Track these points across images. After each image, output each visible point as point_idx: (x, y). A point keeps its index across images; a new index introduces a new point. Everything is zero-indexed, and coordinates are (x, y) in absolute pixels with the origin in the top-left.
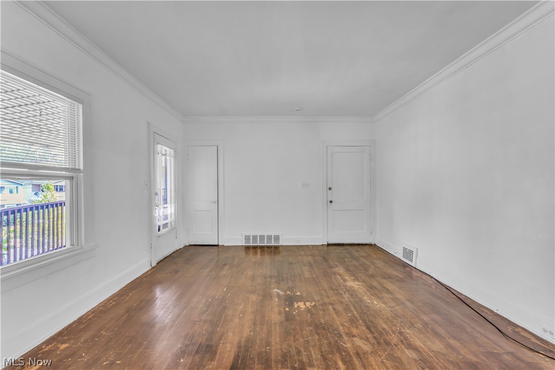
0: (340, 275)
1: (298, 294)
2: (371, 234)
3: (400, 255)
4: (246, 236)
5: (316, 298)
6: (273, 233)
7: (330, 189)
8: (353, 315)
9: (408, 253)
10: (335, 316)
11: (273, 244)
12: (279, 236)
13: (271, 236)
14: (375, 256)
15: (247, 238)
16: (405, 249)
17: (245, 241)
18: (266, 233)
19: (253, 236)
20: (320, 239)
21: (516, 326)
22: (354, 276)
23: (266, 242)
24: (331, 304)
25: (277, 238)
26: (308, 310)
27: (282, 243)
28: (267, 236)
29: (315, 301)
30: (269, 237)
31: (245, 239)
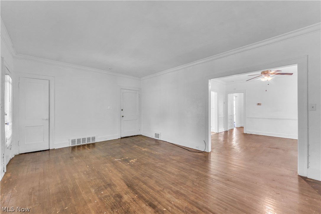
0: (137, 148)
1: (127, 158)
2: (139, 130)
3: (154, 137)
4: (72, 140)
5: (136, 157)
6: (91, 136)
7: (122, 110)
8: (153, 158)
9: (157, 135)
10: (147, 160)
11: (91, 142)
12: (95, 137)
13: (90, 138)
14: (144, 139)
15: (73, 141)
16: (156, 134)
17: (72, 143)
18: (86, 137)
19: (78, 139)
20: (117, 136)
21: (191, 148)
22: (143, 147)
23: (86, 142)
24: (143, 157)
25: (94, 138)
26: (137, 161)
27: (97, 140)
28: (87, 138)
29: (136, 158)
30: (89, 139)
31: (72, 142)
